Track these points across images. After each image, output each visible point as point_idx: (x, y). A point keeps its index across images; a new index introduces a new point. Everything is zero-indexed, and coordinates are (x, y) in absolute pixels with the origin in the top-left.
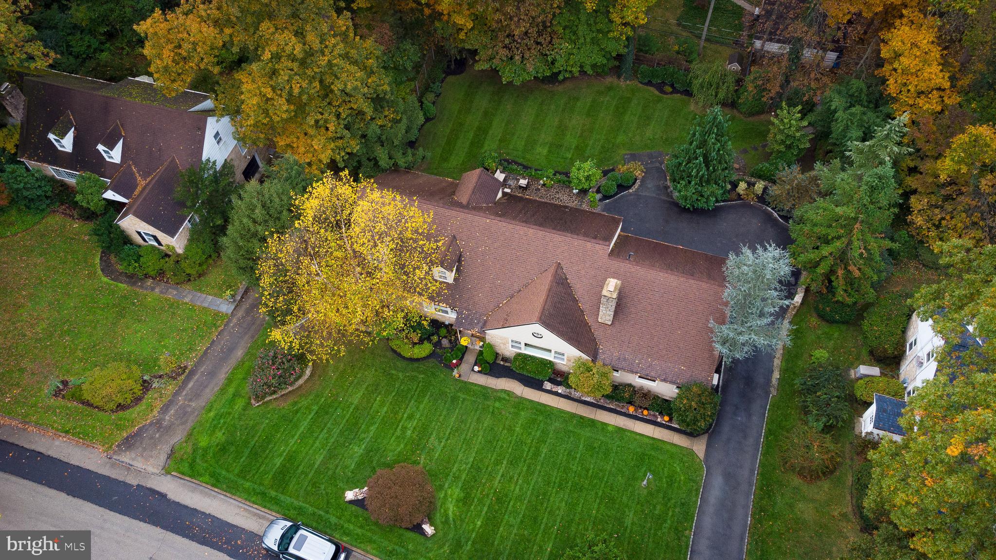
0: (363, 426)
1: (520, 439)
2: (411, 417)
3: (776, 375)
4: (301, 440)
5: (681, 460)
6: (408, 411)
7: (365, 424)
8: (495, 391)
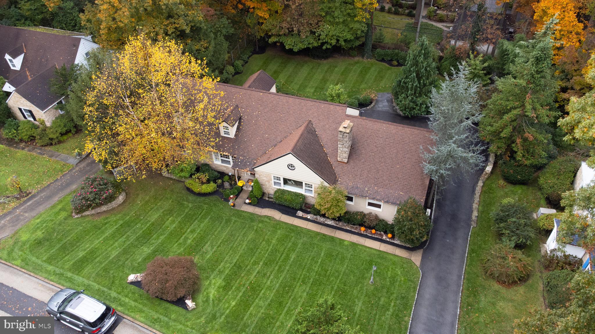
0: (155, 236)
1: (275, 248)
2: (192, 231)
3: (475, 214)
4: (104, 241)
5: (402, 267)
6: (192, 227)
7: (156, 234)
8: (260, 216)
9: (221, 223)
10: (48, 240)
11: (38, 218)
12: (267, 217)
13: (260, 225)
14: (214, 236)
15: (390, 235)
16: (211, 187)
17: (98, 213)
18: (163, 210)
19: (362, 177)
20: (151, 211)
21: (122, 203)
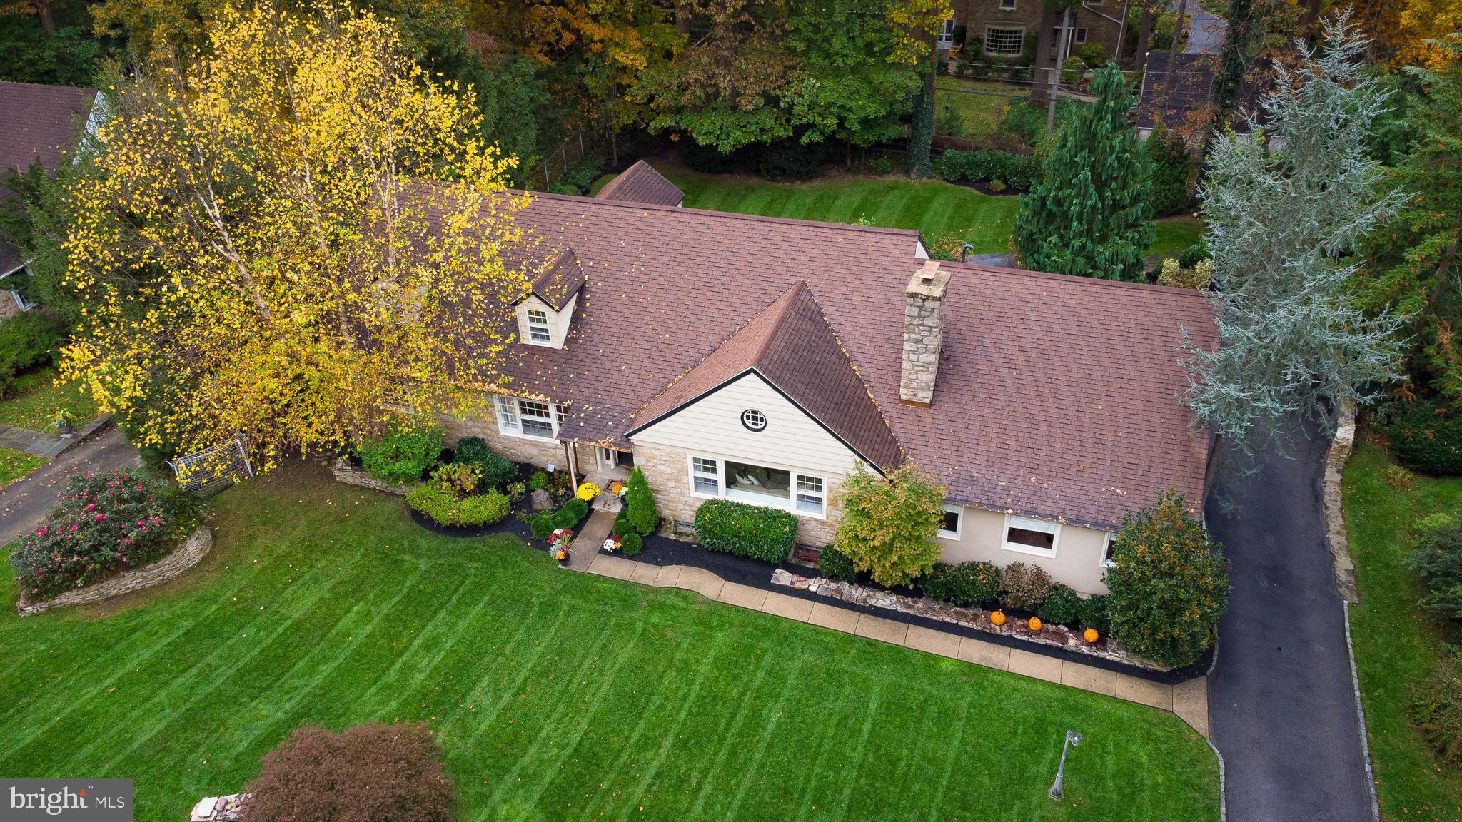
1: (711, 691)
3: (1344, 564)
4: (119, 688)
5: (1147, 737)
8: (654, 590)
9: (524, 618)
12: (678, 592)
14: (501, 659)
15: (1091, 635)
16: (491, 505)
17: (108, 598)
18: (334, 581)
19: (984, 448)
20: (294, 587)
21: (198, 564)
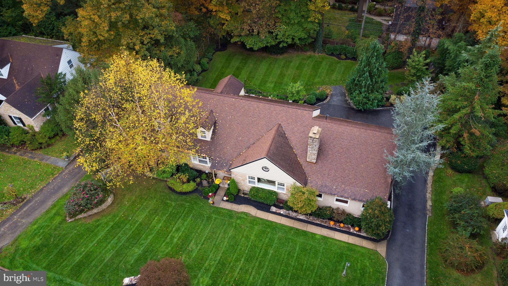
0: (143, 236)
1: (254, 244)
2: (178, 230)
3: (429, 203)
4: (98, 244)
5: (369, 258)
6: (176, 226)
7: (145, 234)
8: (238, 213)
9: (202, 221)
10: (46, 246)
11: (35, 224)
12: (244, 213)
13: (238, 221)
14: (197, 234)
15: (357, 229)
16: (191, 186)
17: (89, 216)
18: (149, 209)
19: (330, 176)
20: (138, 212)
21: (111, 204)
